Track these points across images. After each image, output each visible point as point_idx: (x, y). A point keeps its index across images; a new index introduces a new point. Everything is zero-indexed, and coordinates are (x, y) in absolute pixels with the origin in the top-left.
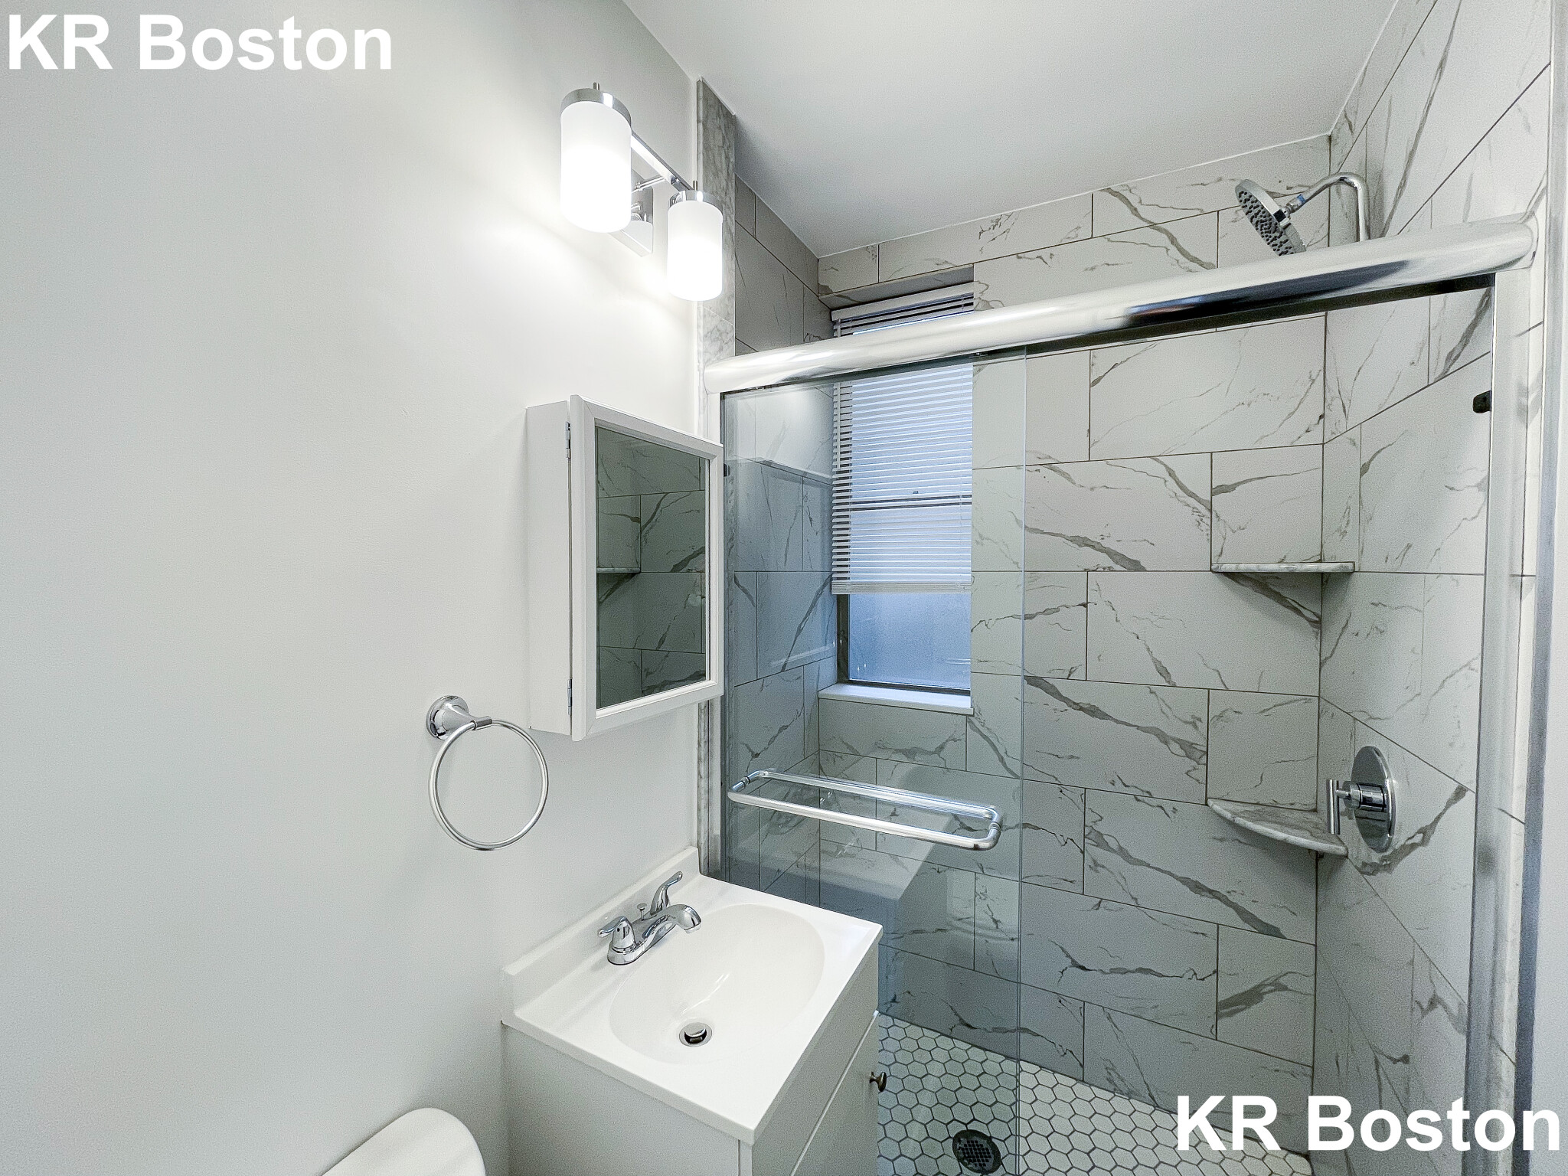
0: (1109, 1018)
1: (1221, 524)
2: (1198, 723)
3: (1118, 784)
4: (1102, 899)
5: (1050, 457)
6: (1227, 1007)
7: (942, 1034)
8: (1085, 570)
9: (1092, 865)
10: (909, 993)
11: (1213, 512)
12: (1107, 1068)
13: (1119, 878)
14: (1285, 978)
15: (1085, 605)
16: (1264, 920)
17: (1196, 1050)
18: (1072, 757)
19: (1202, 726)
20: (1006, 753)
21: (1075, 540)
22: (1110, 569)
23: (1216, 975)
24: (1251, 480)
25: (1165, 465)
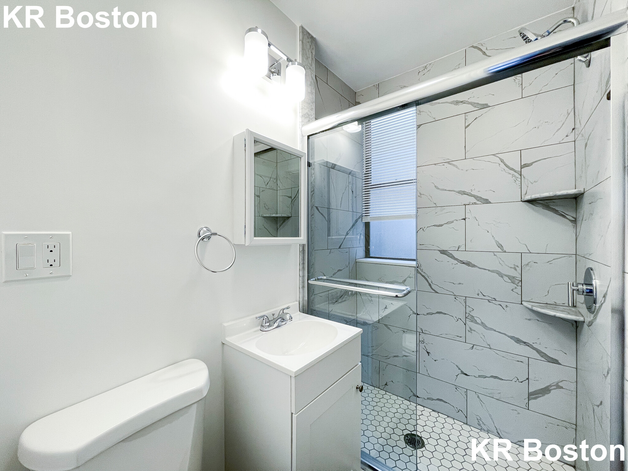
0: (478, 397)
1: (526, 180)
2: (517, 268)
3: (480, 294)
4: (474, 345)
5: (449, 159)
6: (533, 395)
7: (406, 399)
8: (464, 205)
9: (470, 330)
10: (392, 381)
11: (522, 176)
12: (477, 419)
13: (482, 336)
14: (562, 383)
15: (465, 219)
16: (551, 356)
17: (519, 413)
18: (460, 284)
19: (519, 269)
20: (432, 282)
21: (459, 192)
22: (475, 203)
23: (528, 380)
24: (540, 160)
25: (499, 158)
